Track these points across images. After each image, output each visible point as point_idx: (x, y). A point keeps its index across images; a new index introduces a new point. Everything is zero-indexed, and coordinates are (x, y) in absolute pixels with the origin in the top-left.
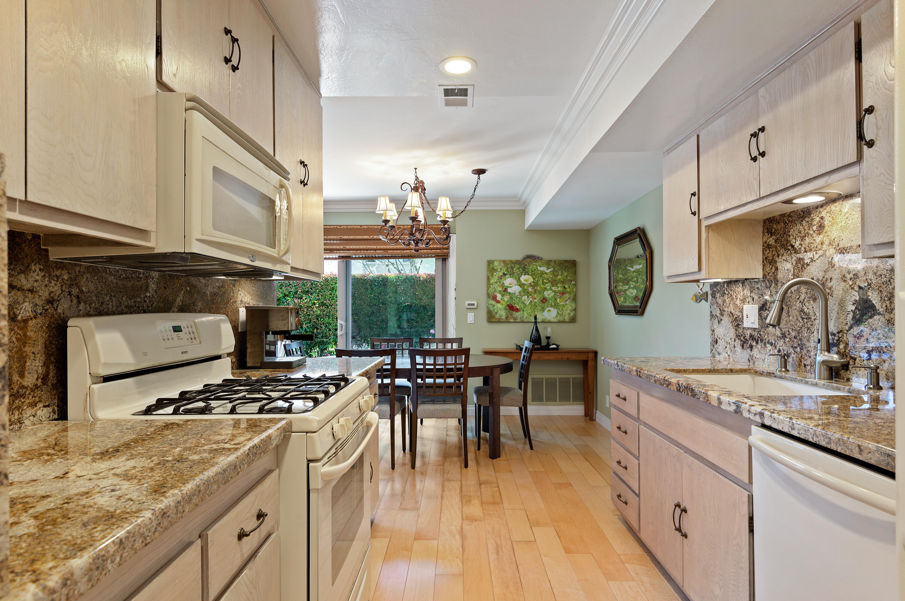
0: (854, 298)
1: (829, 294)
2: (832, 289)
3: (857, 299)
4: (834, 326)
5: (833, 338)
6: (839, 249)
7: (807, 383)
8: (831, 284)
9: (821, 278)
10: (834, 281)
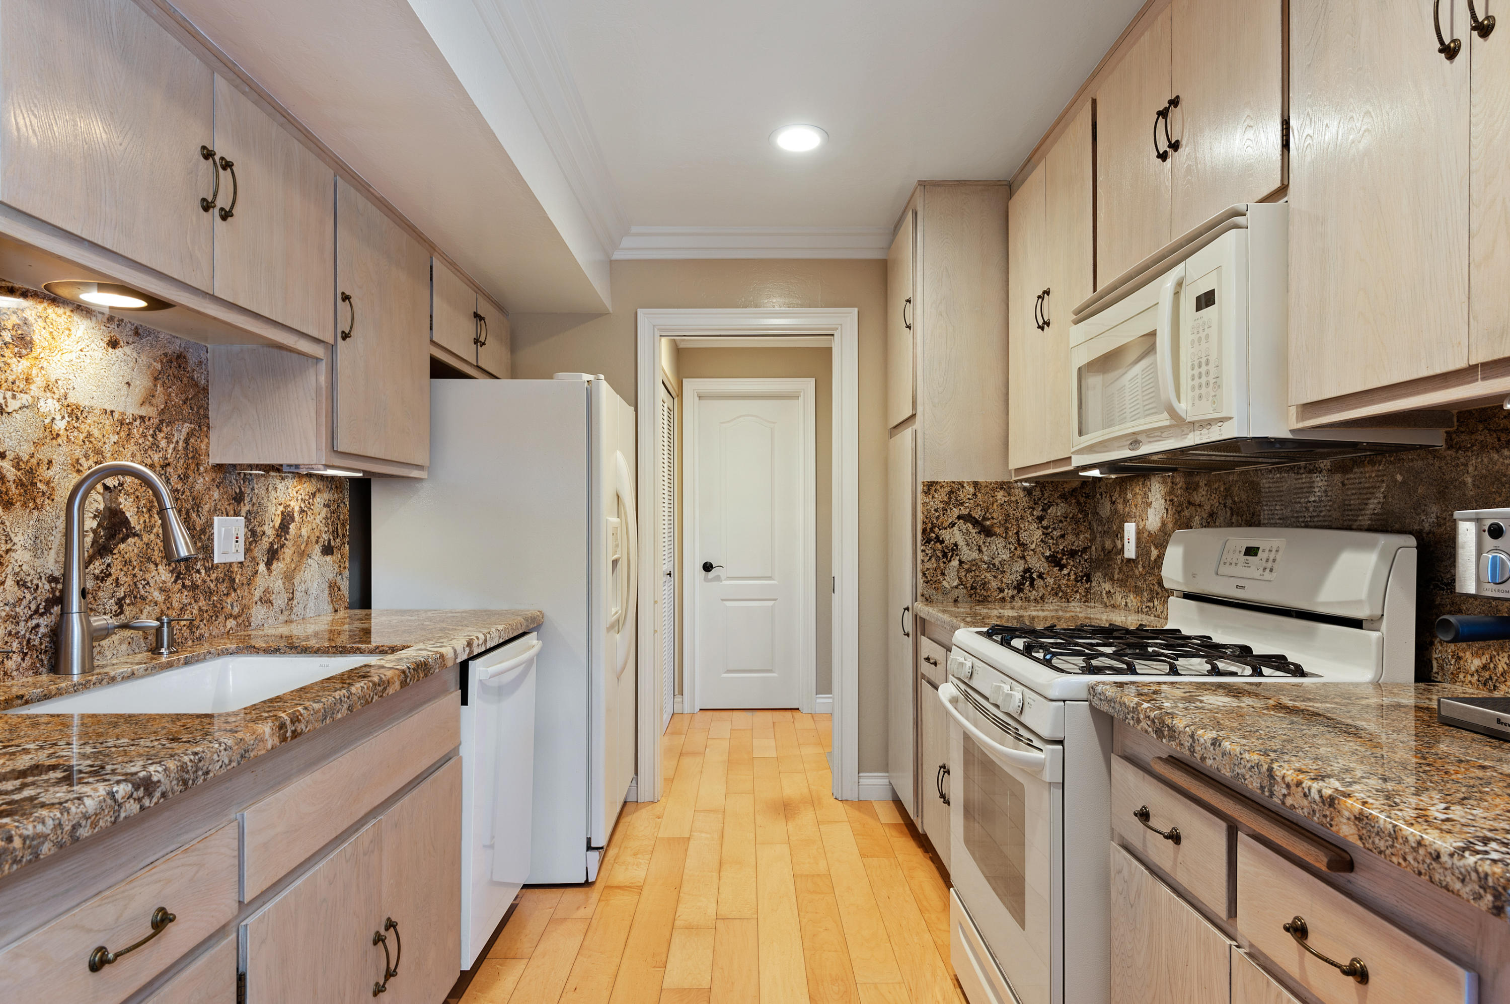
0: (95, 505)
1: (44, 493)
2: (52, 485)
3: (102, 509)
4: (56, 562)
5: (52, 588)
6: (68, 406)
7: (113, 680)
8: (51, 473)
9: (25, 457)
10: (55, 468)
